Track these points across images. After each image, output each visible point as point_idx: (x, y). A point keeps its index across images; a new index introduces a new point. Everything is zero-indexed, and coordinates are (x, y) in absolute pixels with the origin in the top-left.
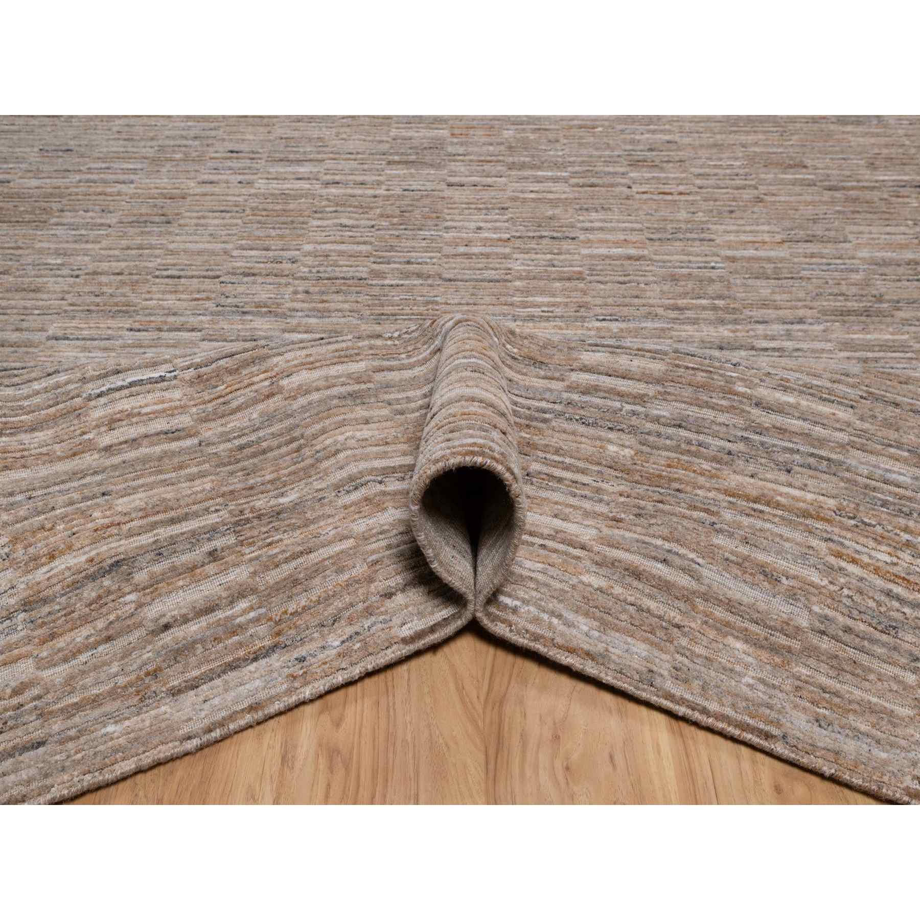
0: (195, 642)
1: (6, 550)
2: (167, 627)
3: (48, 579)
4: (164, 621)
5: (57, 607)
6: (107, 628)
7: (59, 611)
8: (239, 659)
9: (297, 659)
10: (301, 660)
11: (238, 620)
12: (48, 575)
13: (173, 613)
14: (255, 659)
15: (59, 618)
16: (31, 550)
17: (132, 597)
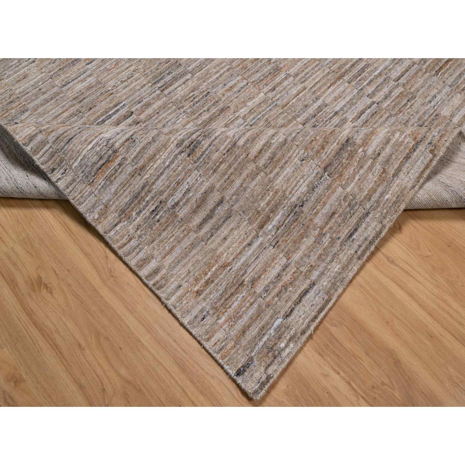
0: (391, 155)
1: (306, 154)
2: (379, 154)
3: (328, 157)
4: (377, 153)
5: (337, 165)
6: (358, 164)
7: (338, 166)
8: (408, 154)
9: (428, 144)
10: (430, 143)
11: (400, 140)
12: (326, 155)
13: (378, 149)
14: (414, 150)
15: (339, 168)
16: (315, 150)
17: (360, 150)
